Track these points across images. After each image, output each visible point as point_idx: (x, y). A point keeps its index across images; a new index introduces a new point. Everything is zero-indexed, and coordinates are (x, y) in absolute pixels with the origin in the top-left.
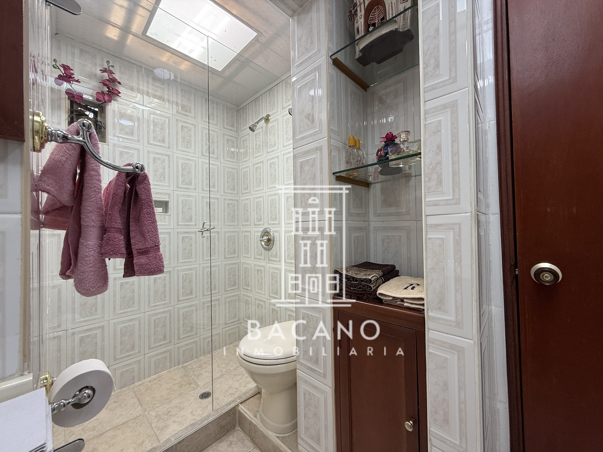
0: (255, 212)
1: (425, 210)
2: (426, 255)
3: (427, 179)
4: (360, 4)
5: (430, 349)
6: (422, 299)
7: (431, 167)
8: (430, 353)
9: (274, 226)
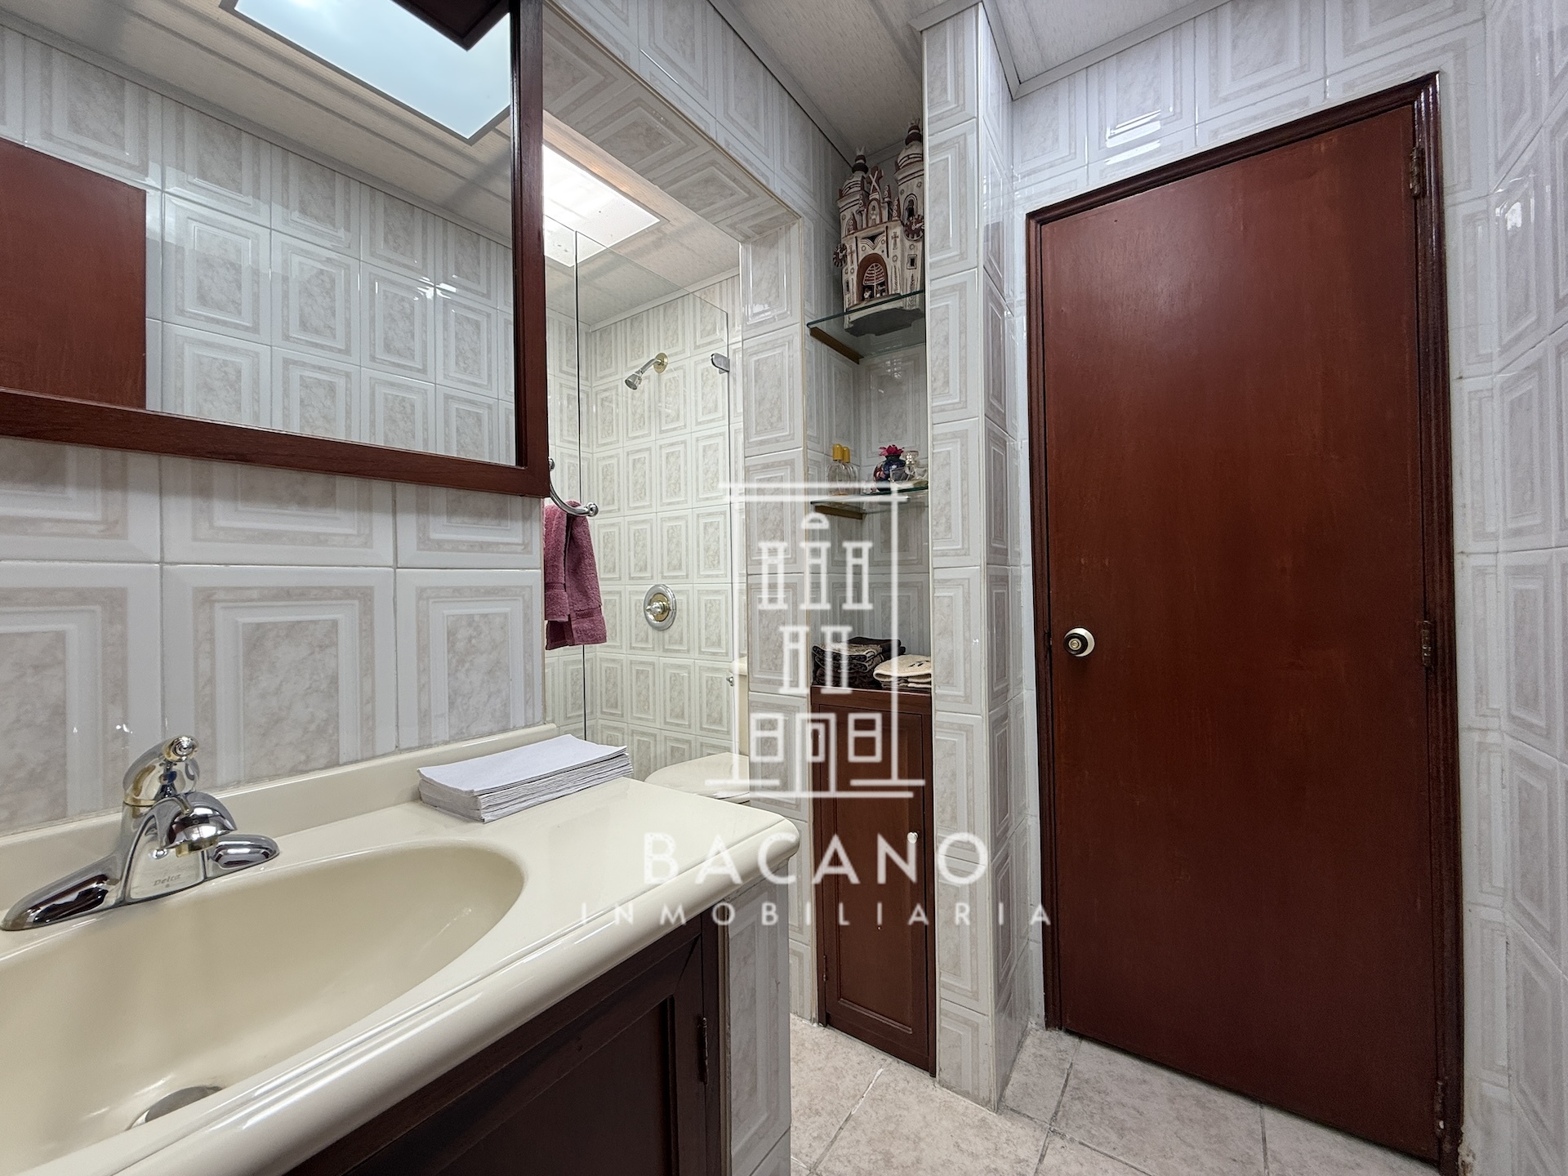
0: (632, 553)
1: (934, 561)
2: (933, 617)
3: (935, 523)
4: (852, 253)
5: (937, 736)
6: (929, 675)
7: (939, 508)
8: (937, 740)
9: (675, 581)
